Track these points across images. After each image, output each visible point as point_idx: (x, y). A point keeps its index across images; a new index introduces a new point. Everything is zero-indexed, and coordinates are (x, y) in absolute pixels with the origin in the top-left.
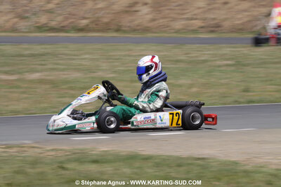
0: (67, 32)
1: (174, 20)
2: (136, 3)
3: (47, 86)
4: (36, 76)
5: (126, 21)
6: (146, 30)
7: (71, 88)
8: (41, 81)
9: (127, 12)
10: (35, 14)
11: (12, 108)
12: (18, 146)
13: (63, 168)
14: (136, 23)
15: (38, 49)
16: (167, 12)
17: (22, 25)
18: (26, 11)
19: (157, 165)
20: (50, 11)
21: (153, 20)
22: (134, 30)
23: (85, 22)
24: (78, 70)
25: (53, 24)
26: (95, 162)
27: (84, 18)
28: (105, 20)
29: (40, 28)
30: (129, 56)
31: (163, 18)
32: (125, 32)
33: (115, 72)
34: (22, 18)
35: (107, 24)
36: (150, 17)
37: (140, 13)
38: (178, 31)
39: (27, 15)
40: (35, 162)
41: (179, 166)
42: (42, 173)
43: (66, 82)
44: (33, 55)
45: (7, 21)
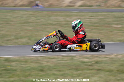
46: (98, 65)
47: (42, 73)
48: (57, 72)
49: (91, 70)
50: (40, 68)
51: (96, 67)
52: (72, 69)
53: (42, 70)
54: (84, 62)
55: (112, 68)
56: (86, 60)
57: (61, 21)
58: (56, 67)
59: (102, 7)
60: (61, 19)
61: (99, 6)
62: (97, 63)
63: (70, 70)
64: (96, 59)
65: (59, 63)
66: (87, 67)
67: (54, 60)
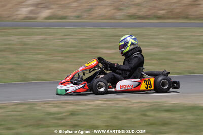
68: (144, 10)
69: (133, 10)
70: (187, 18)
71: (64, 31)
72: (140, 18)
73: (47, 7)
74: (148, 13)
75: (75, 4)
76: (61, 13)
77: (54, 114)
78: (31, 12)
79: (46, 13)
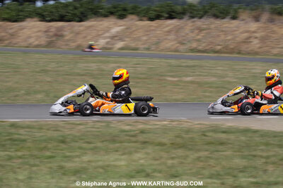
0: (208, 53)
1: (273, 48)
2: (250, 37)
3: (196, 85)
4: (189, 79)
5: (244, 48)
6: (257, 53)
7: (210, 87)
8: (192, 82)
9: (245, 42)
10: (189, 42)
11: (174, 97)
12: (178, 121)
13: (205, 135)
14: (250, 49)
15: (191, 63)
16: (269, 43)
17: (182, 48)
18: (184, 40)
19: (262, 136)
20: (198, 40)
21: (260, 48)
22: (249, 53)
23: (219, 47)
24: (214, 76)
25: (200, 48)
26: (224, 132)
27: (219, 45)
28: (232, 47)
29: (192, 50)
30: (245, 69)
31: (266, 47)
32: (243, 54)
33: (237, 78)
34: (182, 44)
35: (232, 49)
36: (258, 46)
37: (252, 43)
38: (275, 55)
39: (184, 42)
40: (188, 131)
41: (275, 137)
42: (192, 138)
43: (207, 83)
44: (187, 66)
45: (172, 45)
46: (145, 135)
47: (63, 146)
48: (85, 145)
49: (135, 142)
50: (61, 138)
51: (141, 138)
52: (106, 141)
53: (63, 142)
54: (124, 131)
55: (165, 141)
56: (127, 128)
57: (93, 70)
58: (82, 137)
59: (152, 50)
60: (94, 66)
61: (148, 49)
62: (142, 132)
63: (103, 141)
64: (141, 126)
65: (88, 131)
66: (128, 138)
67: (82, 127)
68: (204, 45)
69: (194, 45)
70: (239, 53)
71: (135, 60)
72: (199, 51)
73: (121, 40)
74: (207, 48)
75: (145, 38)
76: (133, 45)
77: (127, 131)
78: (107, 43)
79: (120, 44)
